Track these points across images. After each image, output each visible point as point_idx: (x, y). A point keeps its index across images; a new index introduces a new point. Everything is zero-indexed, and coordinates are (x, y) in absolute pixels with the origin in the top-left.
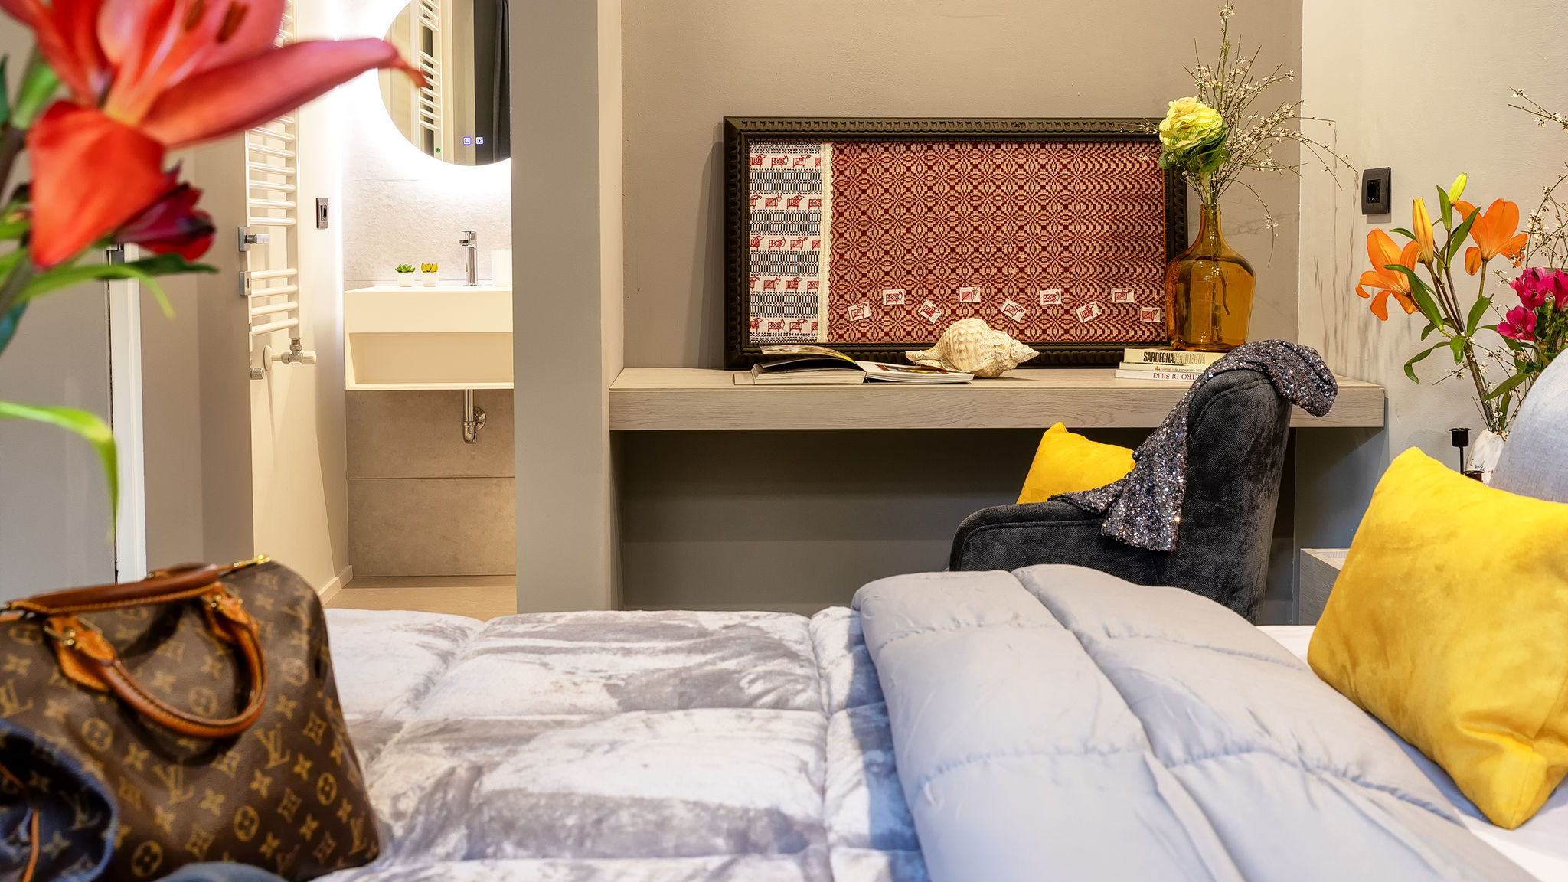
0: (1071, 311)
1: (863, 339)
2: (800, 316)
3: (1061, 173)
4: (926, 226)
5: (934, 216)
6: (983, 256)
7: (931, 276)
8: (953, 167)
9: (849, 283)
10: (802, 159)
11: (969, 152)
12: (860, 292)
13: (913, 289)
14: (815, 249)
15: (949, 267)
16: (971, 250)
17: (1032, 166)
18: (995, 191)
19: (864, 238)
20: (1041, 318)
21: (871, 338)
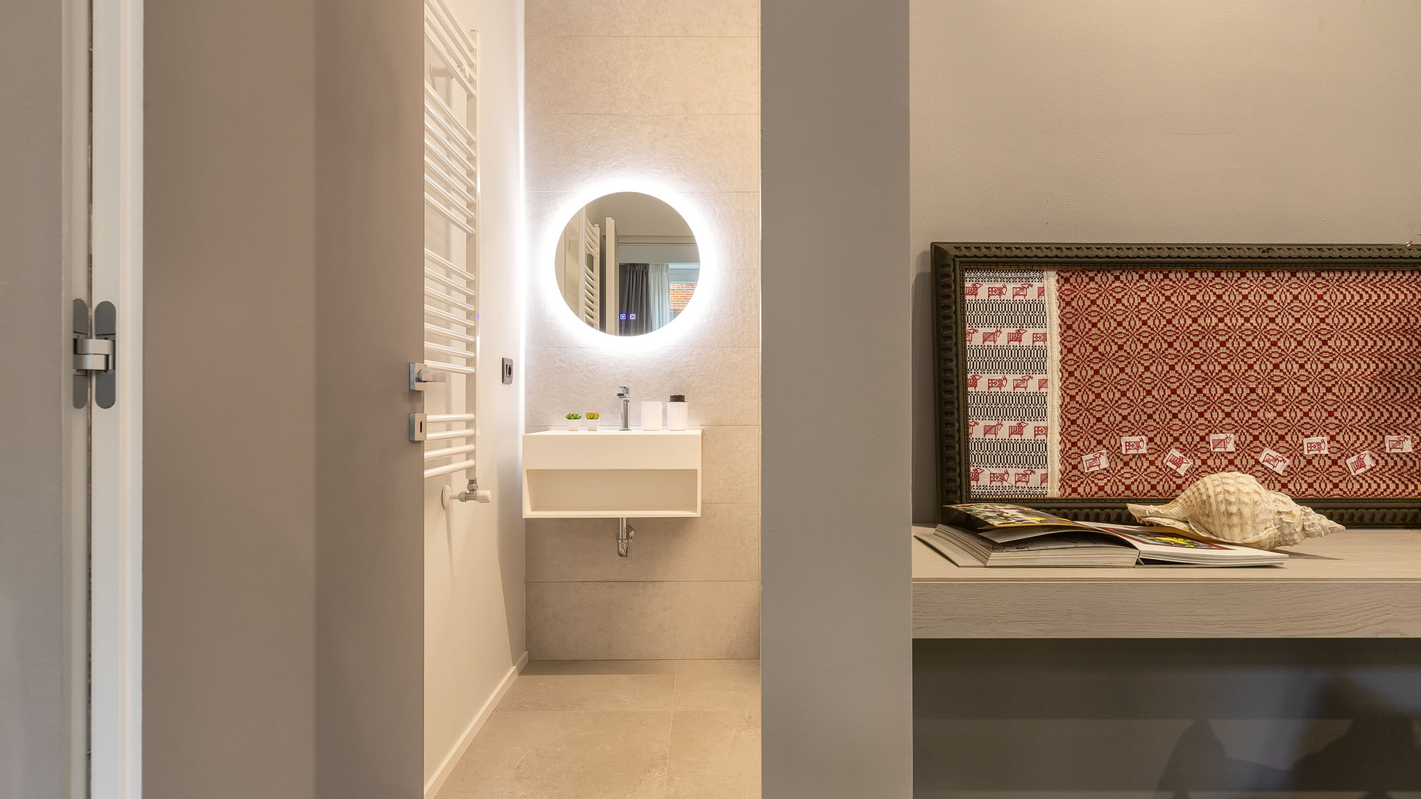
0: (1340, 462)
1: (1101, 493)
2: (1027, 466)
3: (1317, 305)
4: (1167, 364)
5: (1175, 352)
6: (1235, 398)
7: (1176, 421)
8: (1193, 298)
9: (1081, 428)
10: (1022, 289)
11: (1210, 281)
12: (1095, 439)
13: (1155, 435)
14: (1042, 390)
15: (1196, 411)
16: (1220, 391)
17: (1283, 296)
18: (1243, 325)
19: (1097, 378)
20: (1306, 470)
21: (1109, 492)
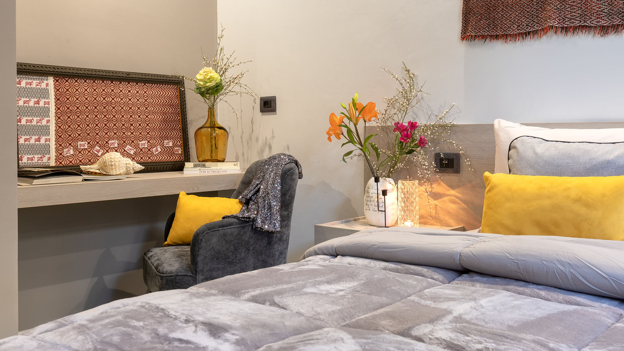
0: (151, 150)
1: (71, 164)
2: (42, 154)
3: (144, 95)
4: (94, 115)
5: (97, 110)
6: (118, 127)
7: (97, 136)
8: (104, 90)
9: (63, 139)
10: (40, 83)
11: (110, 84)
12: (68, 143)
13: (90, 141)
14: (48, 124)
15: (105, 132)
16: (113, 125)
17: (134, 91)
18: (120, 101)
19: (69, 119)
20: (140, 153)
21: (74, 163)
